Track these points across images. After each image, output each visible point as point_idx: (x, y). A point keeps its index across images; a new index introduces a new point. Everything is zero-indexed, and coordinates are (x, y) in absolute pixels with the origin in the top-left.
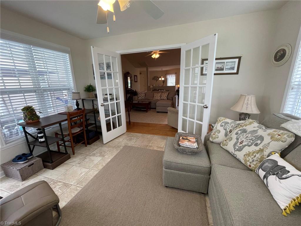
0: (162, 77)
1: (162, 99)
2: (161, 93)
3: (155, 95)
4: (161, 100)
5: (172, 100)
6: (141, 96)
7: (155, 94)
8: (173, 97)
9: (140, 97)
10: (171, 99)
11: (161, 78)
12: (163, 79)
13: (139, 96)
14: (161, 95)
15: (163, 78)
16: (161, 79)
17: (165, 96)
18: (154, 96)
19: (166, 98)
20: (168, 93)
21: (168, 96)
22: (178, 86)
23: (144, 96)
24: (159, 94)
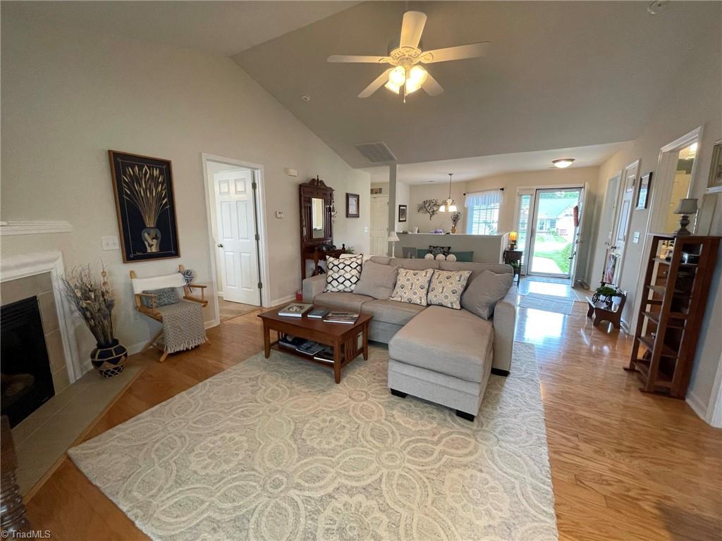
0: (449, 201)
1: (435, 301)
2: (431, 271)
3: (404, 277)
4: (428, 305)
5: (491, 317)
6: (341, 280)
7: (402, 271)
8: (498, 307)
9: (335, 283)
10: (485, 313)
11: (445, 203)
12: (453, 209)
13: (330, 279)
14: (430, 282)
15: (453, 203)
16: (447, 210)
17: (448, 286)
18: (399, 283)
19: (454, 301)
20: (466, 274)
21: (466, 288)
22: (513, 234)
23: (354, 280)
24: (423, 277)
